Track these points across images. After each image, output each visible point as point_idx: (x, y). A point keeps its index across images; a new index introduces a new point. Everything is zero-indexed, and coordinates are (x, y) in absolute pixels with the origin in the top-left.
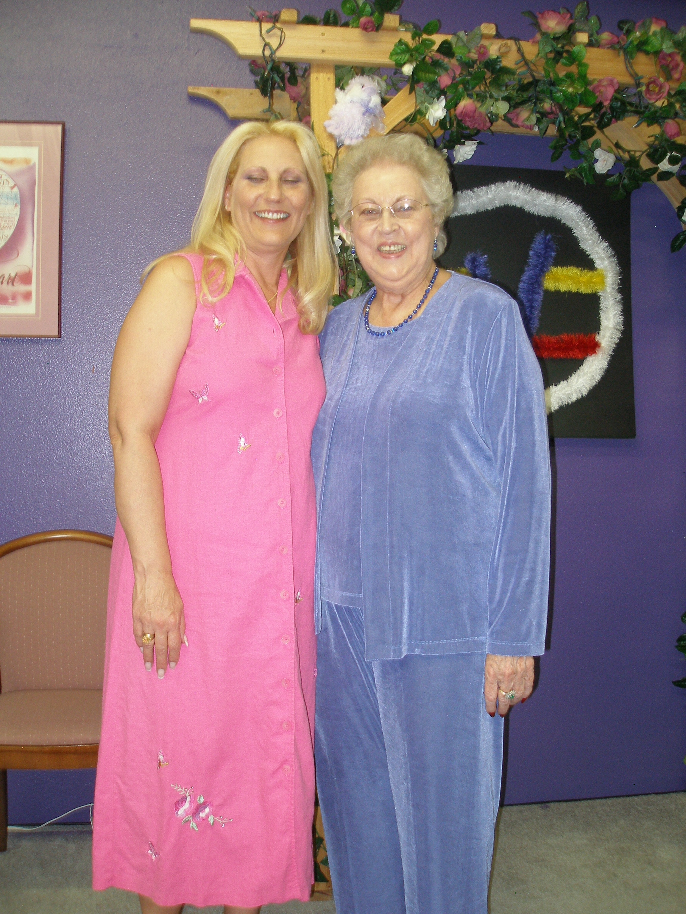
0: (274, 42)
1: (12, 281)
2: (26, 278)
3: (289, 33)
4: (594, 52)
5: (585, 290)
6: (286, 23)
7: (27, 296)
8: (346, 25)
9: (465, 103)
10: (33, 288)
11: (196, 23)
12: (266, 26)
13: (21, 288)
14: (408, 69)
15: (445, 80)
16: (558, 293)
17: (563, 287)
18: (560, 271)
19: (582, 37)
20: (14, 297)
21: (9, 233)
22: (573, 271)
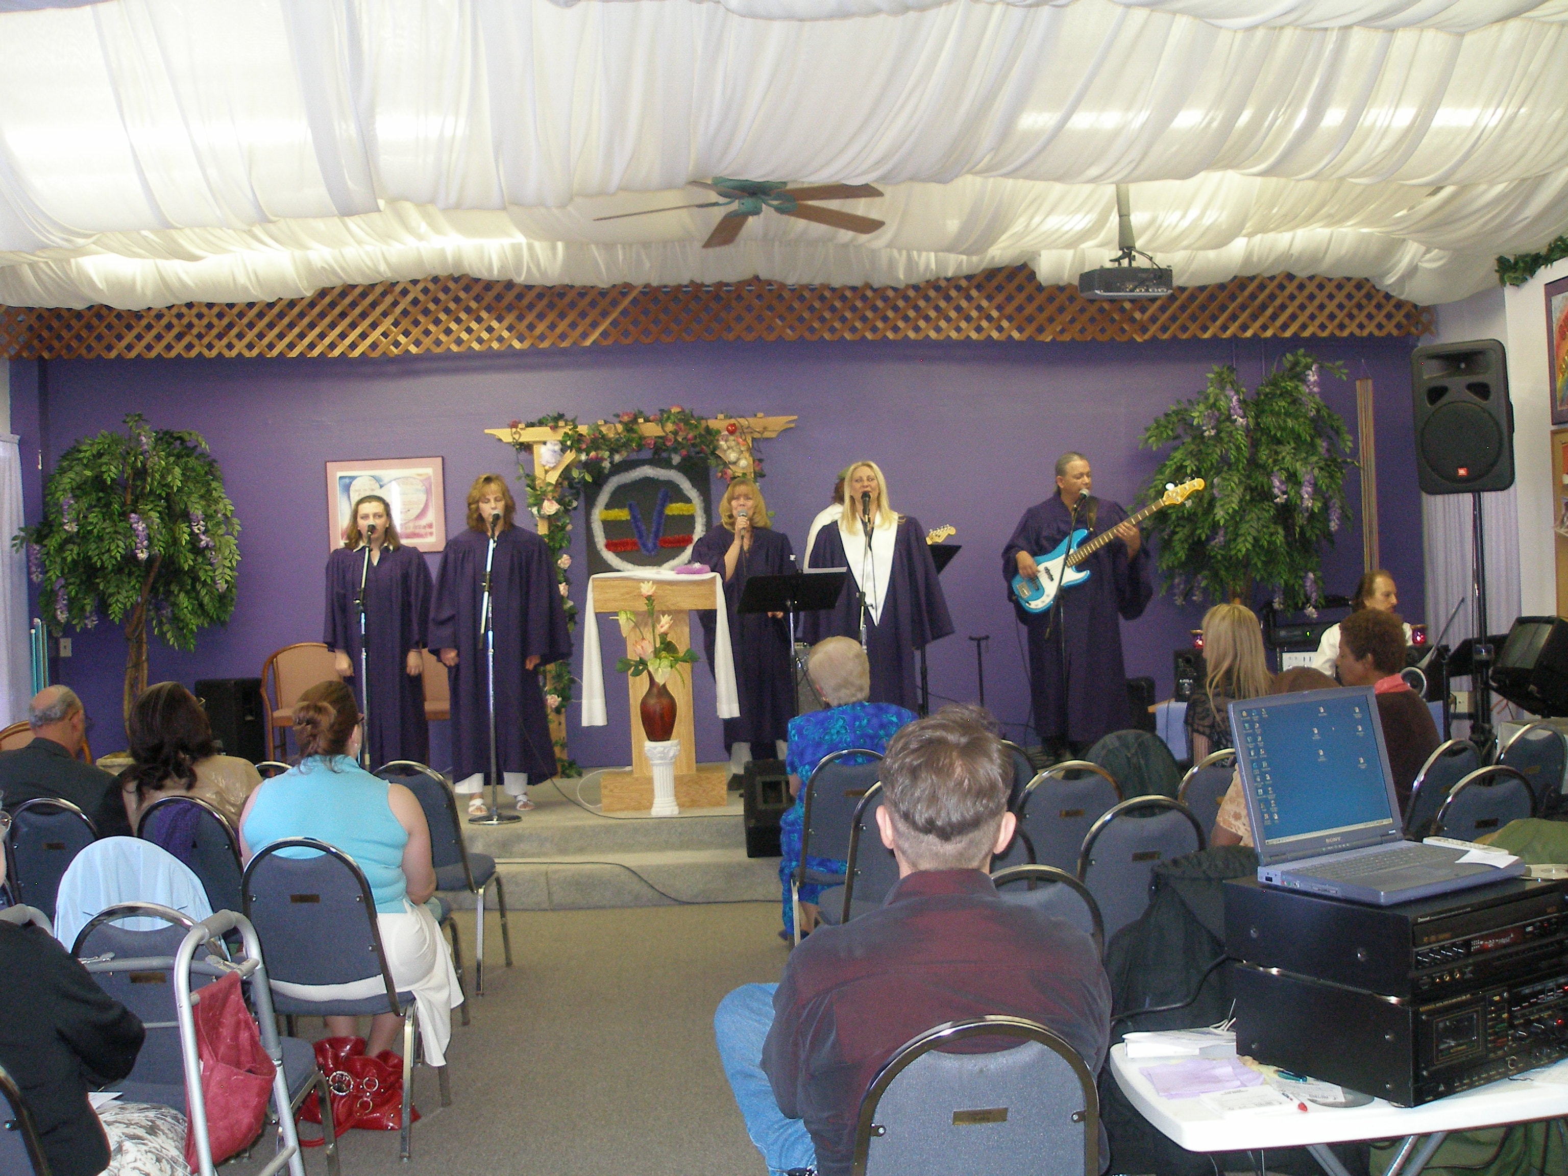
0: (517, 437)
1: (425, 527)
2: (430, 526)
3: (521, 432)
4: (649, 424)
5: (686, 513)
6: (522, 429)
7: (431, 534)
8: (546, 425)
9: (593, 454)
10: (434, 530)
11: (487, 431)
12: (514, 430)
13: (428, 530)
14: (569, 443)
15: (584, 446)
16: (673, 516)
17: (676, 513)
18: (674, 505)
19: (641, 420)
20: (426, 534)
21: (422, 506)
22: (679, 505)
